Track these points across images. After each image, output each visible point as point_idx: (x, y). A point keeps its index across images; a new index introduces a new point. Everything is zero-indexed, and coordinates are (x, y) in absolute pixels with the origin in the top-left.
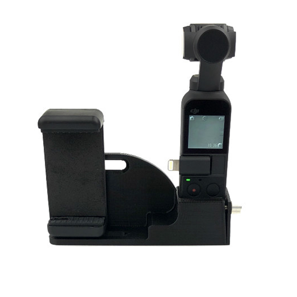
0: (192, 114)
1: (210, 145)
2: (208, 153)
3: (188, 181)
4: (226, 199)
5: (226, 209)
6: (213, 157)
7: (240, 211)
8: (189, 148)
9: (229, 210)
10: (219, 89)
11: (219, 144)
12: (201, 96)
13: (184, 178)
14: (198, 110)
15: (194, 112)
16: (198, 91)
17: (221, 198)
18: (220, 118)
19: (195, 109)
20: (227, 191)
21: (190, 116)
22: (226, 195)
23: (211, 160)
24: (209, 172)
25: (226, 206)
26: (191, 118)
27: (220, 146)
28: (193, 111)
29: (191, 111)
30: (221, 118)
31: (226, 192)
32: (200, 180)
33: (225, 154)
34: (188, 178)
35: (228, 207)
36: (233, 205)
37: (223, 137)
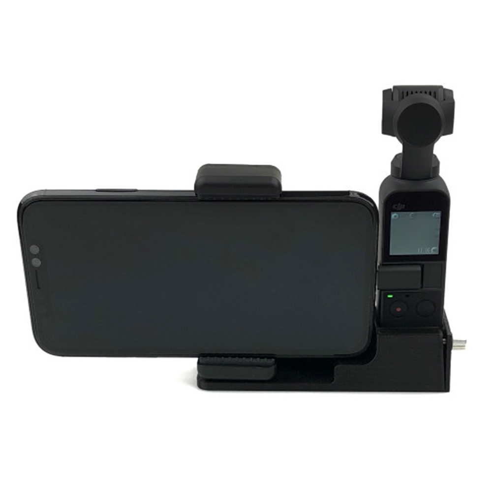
0: (395, 211)
1: (420, 251)
2: (418, 260)
3: (390, 298)
4: (443, 329)
5: (444, 343)
6: (425, 266)
7: (464, 346)
8: (391, 254)
9: (448, 345)
10: (431, 176)
11: (434, 248)
12: (406, 186)
13: (384, 294)
14: (404, 206)
15: (398, 207)
16: (402, 178)
17: (437, 327)
18: (433, 215)
19: (399, 204)
20: (446, 316)
21: (392, 213)
22: (444, 323)
23: (422, 269)
24: (420, 286)
25: (444, 340)
26: (394, 215)
27: (434, 250)
28: (396, 207)
29: (394, 207)
30: (435, 215)
31: (444, 317)
32: (407, 296)
33: (442, 262)
34: (390, 294)
35: (446, 341)
36: (455, 338)
37: (438, 239)
